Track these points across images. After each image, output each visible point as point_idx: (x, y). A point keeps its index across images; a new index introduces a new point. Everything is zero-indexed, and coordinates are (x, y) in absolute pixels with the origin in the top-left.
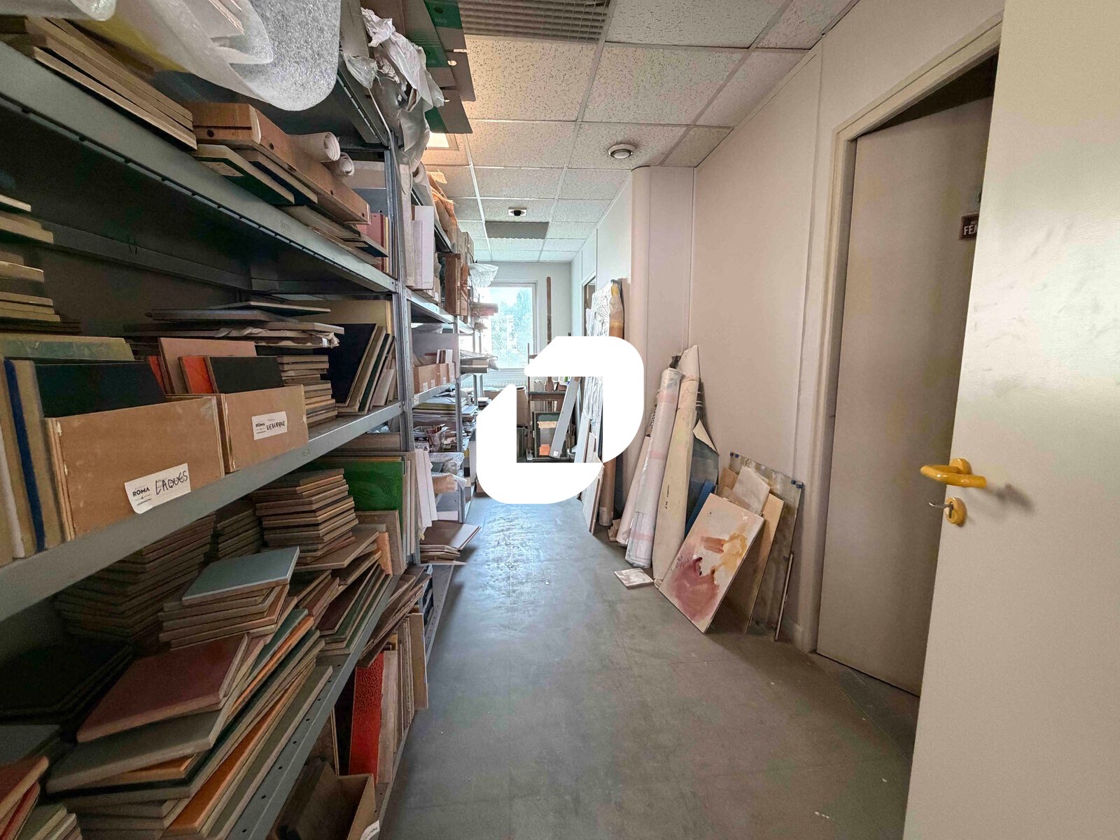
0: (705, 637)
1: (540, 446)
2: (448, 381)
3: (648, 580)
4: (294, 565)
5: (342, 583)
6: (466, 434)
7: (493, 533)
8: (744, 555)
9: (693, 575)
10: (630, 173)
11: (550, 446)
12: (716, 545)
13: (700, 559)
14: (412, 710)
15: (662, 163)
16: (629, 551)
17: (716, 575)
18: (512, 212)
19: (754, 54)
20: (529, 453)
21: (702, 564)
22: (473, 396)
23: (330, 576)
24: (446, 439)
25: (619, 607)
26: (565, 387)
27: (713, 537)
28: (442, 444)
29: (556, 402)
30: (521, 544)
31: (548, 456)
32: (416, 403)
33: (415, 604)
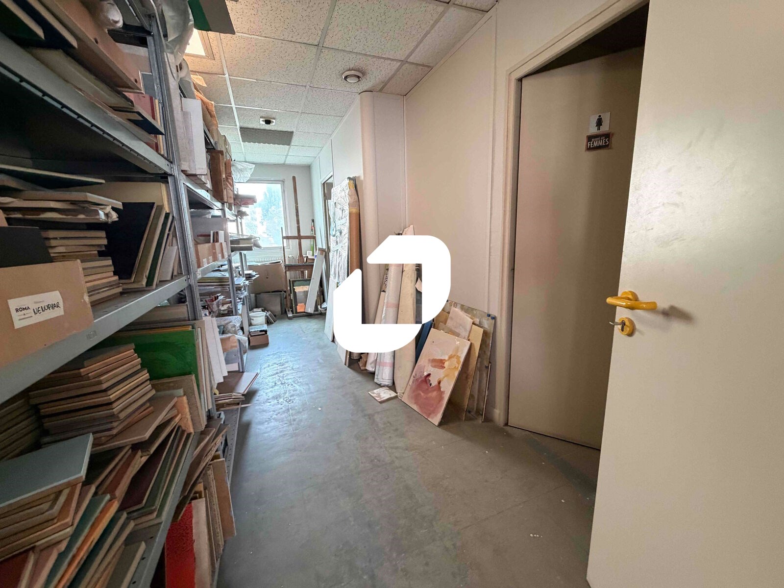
0: (438, 428)
1: (297, 305)
2: (223, 257)
3: (393, 394)
4: (91, 447)
5: (145, 454)
6: (239, 301)
7: (270, 376)
8: (459, 369)
9: (425, 386)
10: (358, 97)
11: (305, 304)
12: (440, 364)
13: (429, 375)
14: (221, 543)
15: (381, 90)
16: (377, 376)
17: (441, 385)
18: (263, 121)
19: (452, 9)
20: (289, 311)
21: (431, 378)
22: (240, 270)
23: (130, 451)
24: (223, 306)
25: (377, 418)
26: (314, 259)
27: (438, 358)
28: (219, 310)
29: (306, 271)
30: (294, 382)
31: (305, 312)
32: (199, 276)
33: (216, 451)
